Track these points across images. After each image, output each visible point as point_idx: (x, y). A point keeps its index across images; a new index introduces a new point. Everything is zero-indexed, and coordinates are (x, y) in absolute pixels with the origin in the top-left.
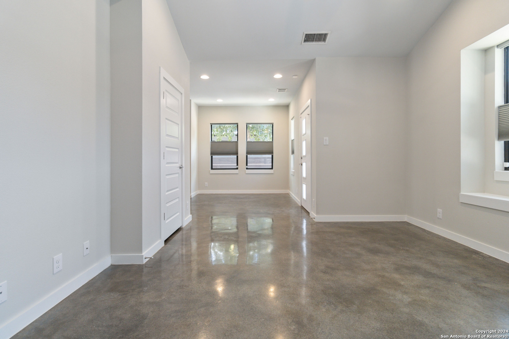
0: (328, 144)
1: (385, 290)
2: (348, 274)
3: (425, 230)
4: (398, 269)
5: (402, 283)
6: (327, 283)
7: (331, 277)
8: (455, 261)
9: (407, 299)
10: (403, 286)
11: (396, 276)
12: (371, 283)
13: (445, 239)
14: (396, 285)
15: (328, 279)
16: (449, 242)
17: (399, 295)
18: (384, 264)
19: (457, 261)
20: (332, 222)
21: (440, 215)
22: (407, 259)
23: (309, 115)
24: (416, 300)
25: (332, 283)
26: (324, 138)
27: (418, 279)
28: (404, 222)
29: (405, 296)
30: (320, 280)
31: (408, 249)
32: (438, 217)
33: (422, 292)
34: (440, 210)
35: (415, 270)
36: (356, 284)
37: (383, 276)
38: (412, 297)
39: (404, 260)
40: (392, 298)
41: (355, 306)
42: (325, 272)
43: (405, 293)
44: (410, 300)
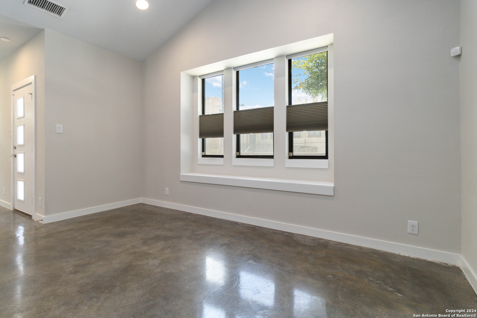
0: (62, 132)
1: (139, 263)
2: (102, 263)
3: (156, 206)
4: (145, 242)
5: (151, 252)
6: (82, 281)
7: (84, 274)
8: (180, 223)
9: (157, 262)
10: (152, 253)
11: (145, 248)
12: (126, 262)
13: (171, 210)
14: (146, 255)
15: (81, 278)
16: (173, 211)
17: (151, 262)
18: (133, 242)
19: (181, 223)
20: (66, 220)
21: (167, 193)
22: (150, 232)
23: (31, 94)
24: (163, 260)
25: (87, 279)
26: (57, 125)
27: (161, 244)
28: (140, 204)
29: (155, 261)
30: (72, 283)
31: (148, 224)
32: (166, 194)
33: (166, 252)
34: (167, 189)
35: (157, 238)
36: (112, 269)
37: (135, 253)
38: (160, 259)
39: (148, 233)
40: (146, 266)
41: (117, 288)
42: (75, 273)
43: (155, 258)
44: (159, 261)
